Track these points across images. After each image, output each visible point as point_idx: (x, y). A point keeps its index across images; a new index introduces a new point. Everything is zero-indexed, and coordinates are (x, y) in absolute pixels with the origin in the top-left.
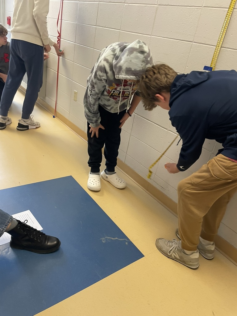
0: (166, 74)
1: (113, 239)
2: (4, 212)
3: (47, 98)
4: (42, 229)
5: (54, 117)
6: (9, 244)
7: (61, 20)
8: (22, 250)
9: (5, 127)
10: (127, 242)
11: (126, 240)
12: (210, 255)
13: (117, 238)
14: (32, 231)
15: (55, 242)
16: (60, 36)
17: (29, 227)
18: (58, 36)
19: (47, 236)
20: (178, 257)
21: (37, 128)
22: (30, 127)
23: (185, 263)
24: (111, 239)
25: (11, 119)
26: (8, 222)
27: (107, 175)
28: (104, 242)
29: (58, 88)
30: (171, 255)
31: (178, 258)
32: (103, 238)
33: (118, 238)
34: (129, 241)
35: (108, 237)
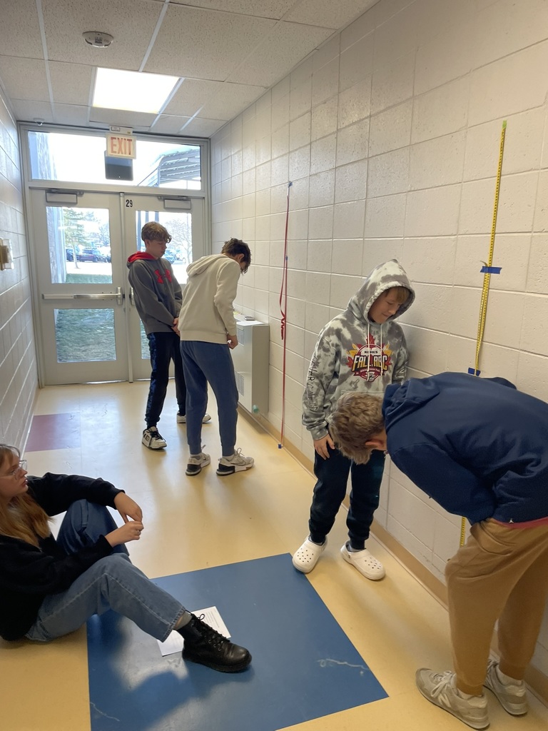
0: (364, 412)
1: (339, 663)
2: (174, 599)
3: (270, 414)
4: (230, 637)
5: (280, 447)
6: (181, 654)
7: (286, 295)
8: (197, 664)
9: (198, 471)
10: (363, 670)
11: (362, 666)
12: (515, 706)
13: (346, 663)
14: (210, 633)
15: (244, 655)
16: (285, 319)
17: (207, 626)
18: (282, 320)
19: (231, 644)
20: (447, 702)
21: (248, 469)
22: (237, 469)
23: (462, 717)
24: (336, 663)
25: (209, 457)
26: (179, 615)
27: (350, 553)
28: (322, 666)
29: (286, 398)
30: (437, 697)
31: (449, 705)
32: (323, 661)
33: (349, 663)
34: (367, 669)
35: (331, 658)
